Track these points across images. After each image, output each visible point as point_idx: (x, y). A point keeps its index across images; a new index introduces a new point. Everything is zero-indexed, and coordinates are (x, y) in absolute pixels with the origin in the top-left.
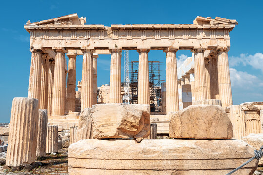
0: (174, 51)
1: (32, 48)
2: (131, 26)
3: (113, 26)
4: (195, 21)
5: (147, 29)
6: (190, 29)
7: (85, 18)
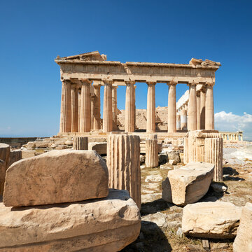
0: (174, 84)
1: (62, 78)
2: (142, 64)
3: (127, 63)
4: (190, 62)
5: (154, 66)
6: (186, 68)
7: (106, 56)
